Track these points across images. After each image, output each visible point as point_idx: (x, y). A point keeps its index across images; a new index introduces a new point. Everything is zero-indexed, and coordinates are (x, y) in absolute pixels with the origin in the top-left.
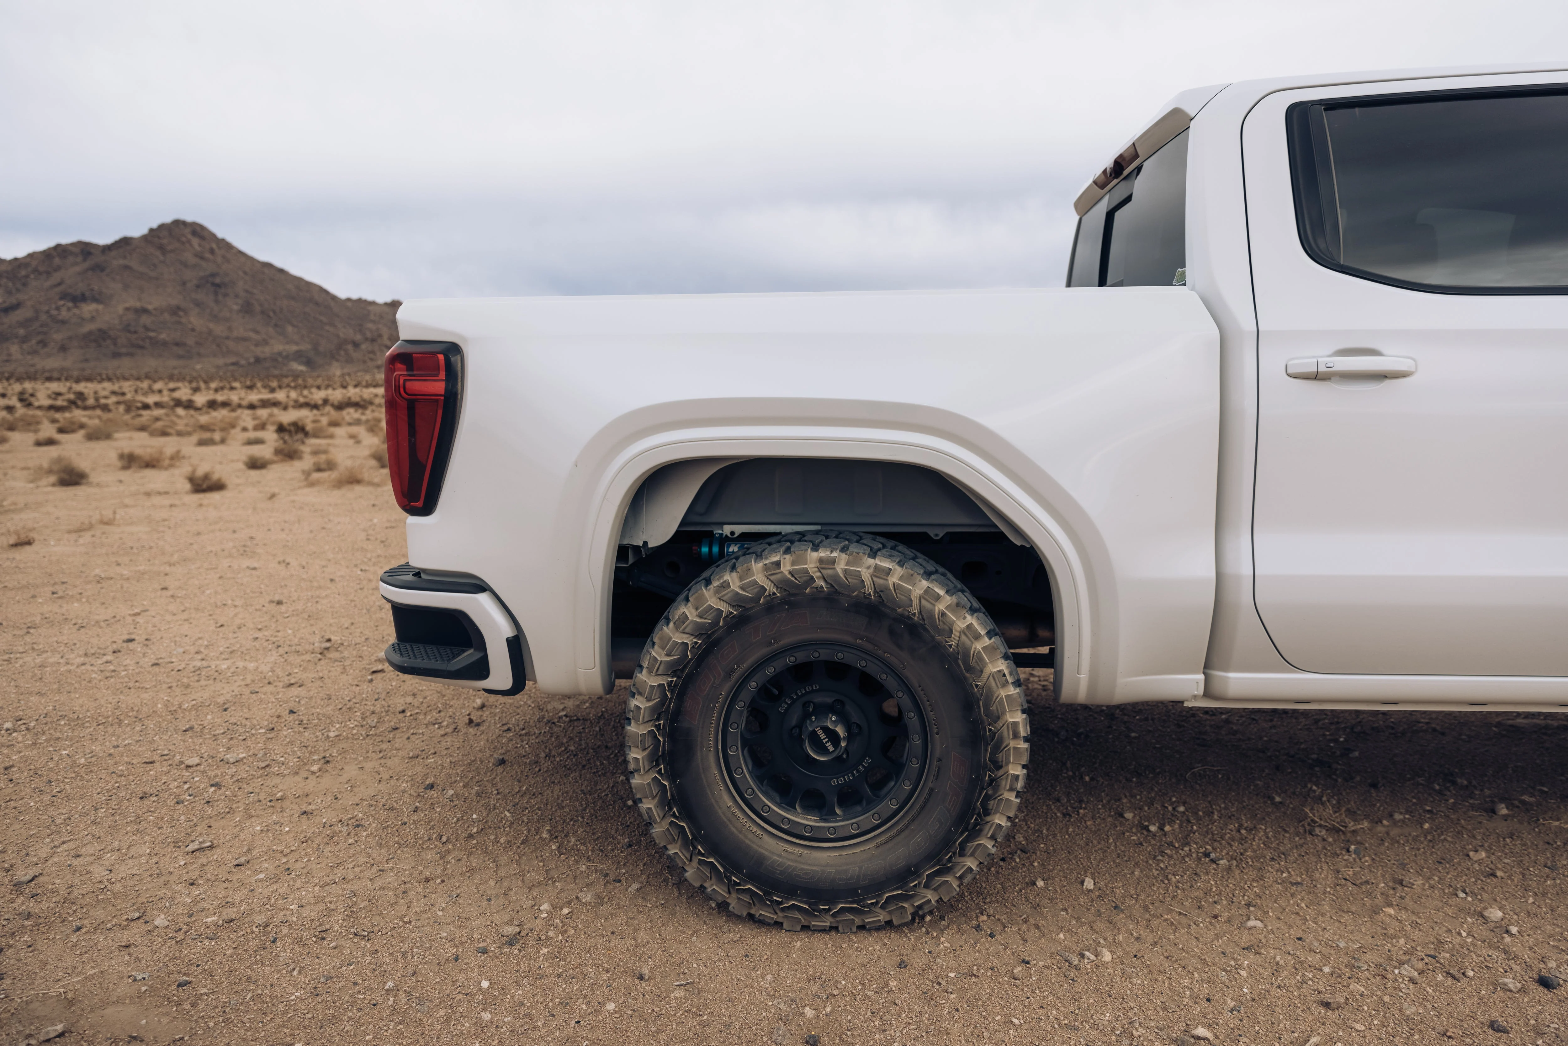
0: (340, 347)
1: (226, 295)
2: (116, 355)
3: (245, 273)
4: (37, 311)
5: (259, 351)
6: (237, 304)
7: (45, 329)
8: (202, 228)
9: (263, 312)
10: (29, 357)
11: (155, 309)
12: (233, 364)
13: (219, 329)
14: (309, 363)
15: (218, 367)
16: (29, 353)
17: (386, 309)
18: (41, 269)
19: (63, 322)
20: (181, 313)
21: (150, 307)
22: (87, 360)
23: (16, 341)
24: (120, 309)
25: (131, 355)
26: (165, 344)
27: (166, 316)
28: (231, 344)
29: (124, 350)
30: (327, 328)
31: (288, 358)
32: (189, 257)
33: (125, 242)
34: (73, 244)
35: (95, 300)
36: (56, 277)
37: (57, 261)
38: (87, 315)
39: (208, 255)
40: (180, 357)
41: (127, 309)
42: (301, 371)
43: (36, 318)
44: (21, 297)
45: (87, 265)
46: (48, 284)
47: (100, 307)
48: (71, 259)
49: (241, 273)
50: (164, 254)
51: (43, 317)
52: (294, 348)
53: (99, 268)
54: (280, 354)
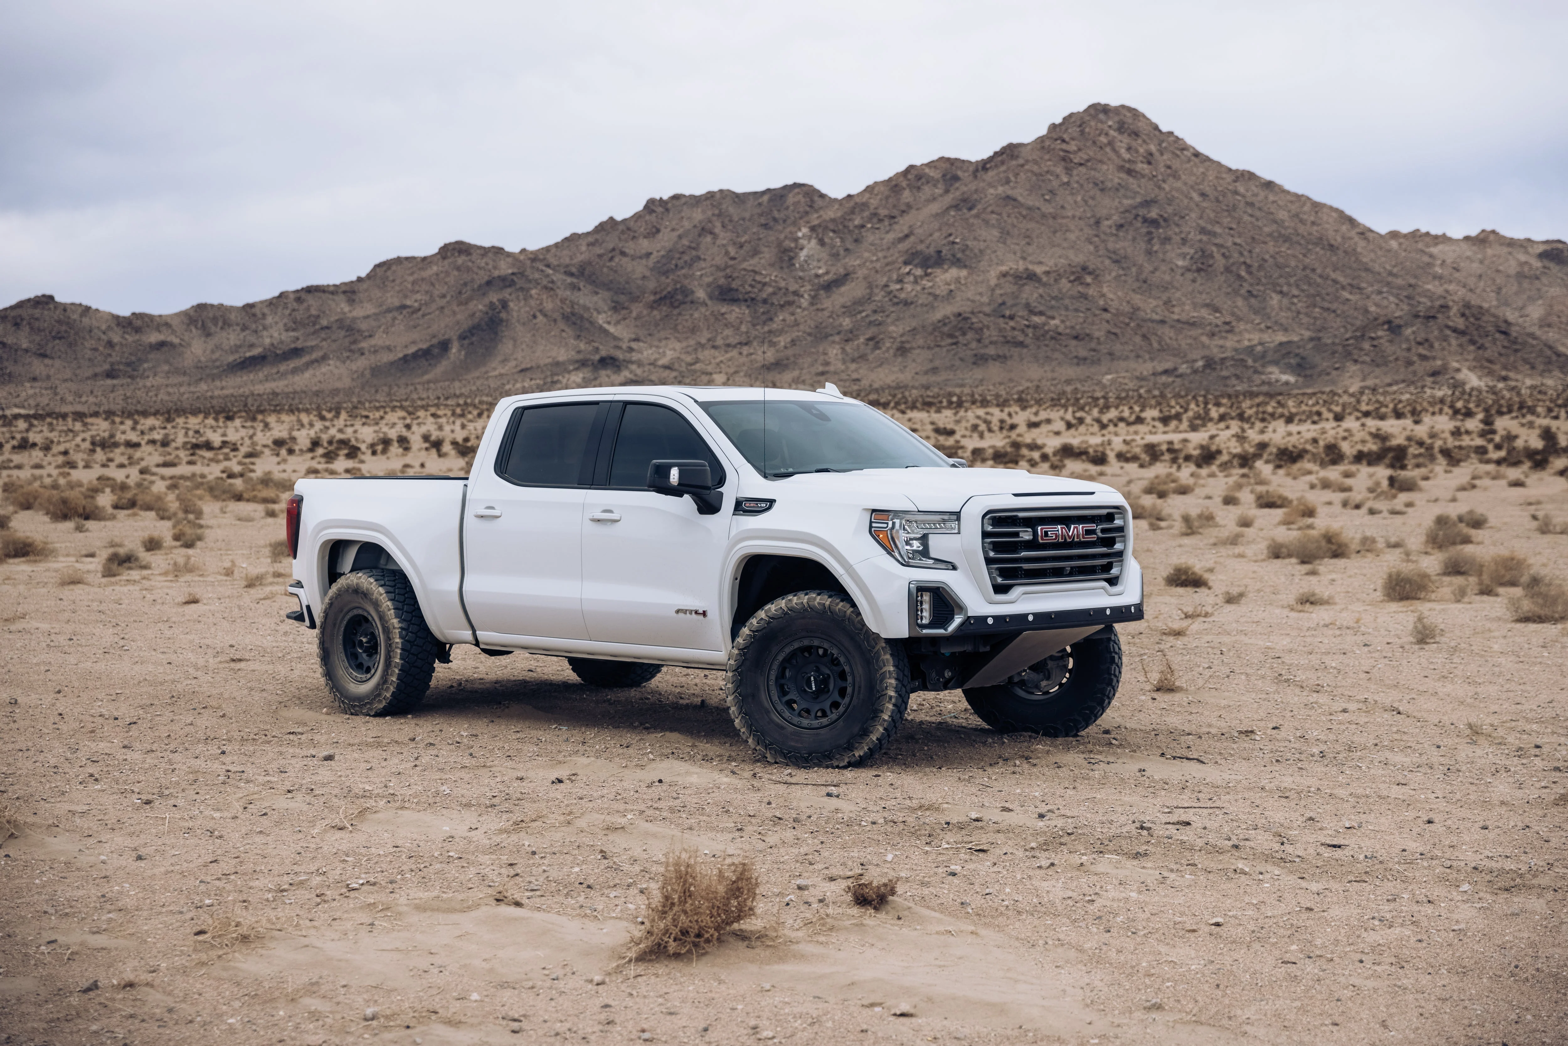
0: (1362, 334)
1: (1167, 240)
2: (980, 360)
3: (1203, 195)
4: (870, 287)
5: (1216, 347)
6: (1184, 256)
7: (879, 317)
8: (1135, 113)
9: (1227, 270)
10: (853, 366)
11: (1047, 273)
12: (1166, 372)
13: (1150, 307)
14: (1302, 367)
15: (1141, 378)
16: (853, 361)
17: (1468, 251)
18: (883, 212)
19: (907, 303)
20: (1089, 279)
21: (1039, 270)
22: (935, 370)
23: (837, 338)
24: (992, 276)
25: (1001, 358)
26: (1057, 336)
27: (1064, 284)
28: (1167, 332)
29: (991, 351)
30: (1346, 294)
31: (1264, 358)
32: (1111, 174)
33: (1010, 151)
34: (931, 164)
35: (957, 262)
36: (903, 224)
37: (907, 196)
38: (942, 290)
39: (1141, 167)
40: (1081, 361)
41: (1004, 275)
42: (1287, 383)
43: (869, 299)
44: (852, 262)
45: (949, 199)
46: (891, 236)
47: (964, 273)
48: (927, 190)
49: (1195, 196)
50: (1068, 170)
51: (879, 296)
52: (1281, 337)
53: (966, 203)
54: (1250, 350)
